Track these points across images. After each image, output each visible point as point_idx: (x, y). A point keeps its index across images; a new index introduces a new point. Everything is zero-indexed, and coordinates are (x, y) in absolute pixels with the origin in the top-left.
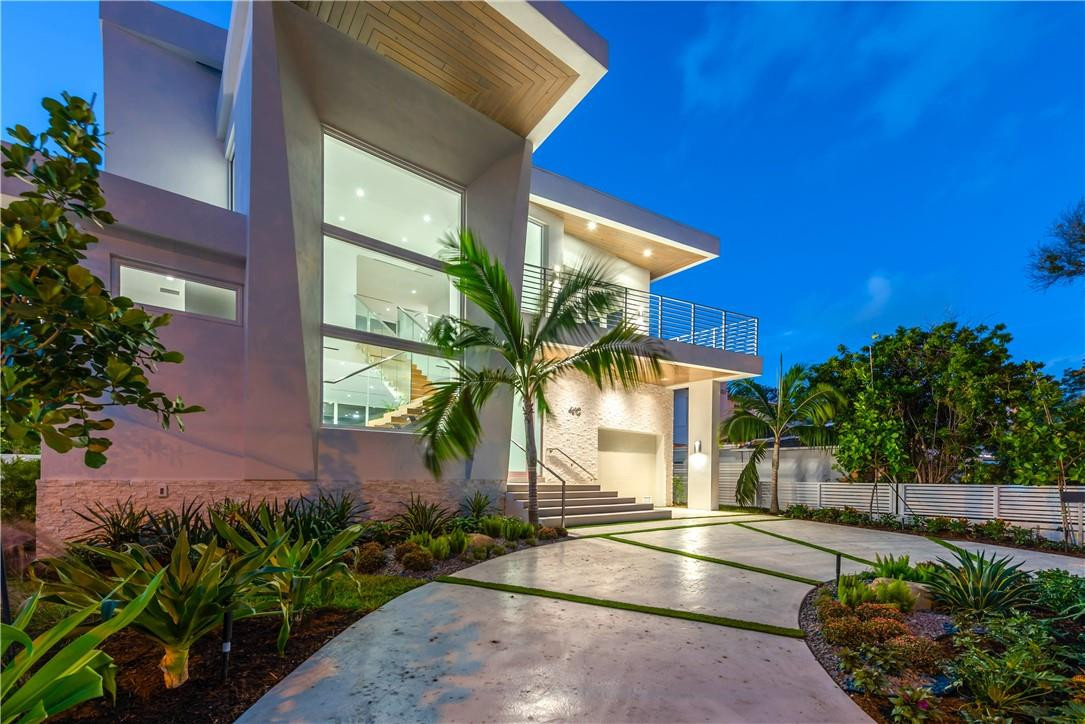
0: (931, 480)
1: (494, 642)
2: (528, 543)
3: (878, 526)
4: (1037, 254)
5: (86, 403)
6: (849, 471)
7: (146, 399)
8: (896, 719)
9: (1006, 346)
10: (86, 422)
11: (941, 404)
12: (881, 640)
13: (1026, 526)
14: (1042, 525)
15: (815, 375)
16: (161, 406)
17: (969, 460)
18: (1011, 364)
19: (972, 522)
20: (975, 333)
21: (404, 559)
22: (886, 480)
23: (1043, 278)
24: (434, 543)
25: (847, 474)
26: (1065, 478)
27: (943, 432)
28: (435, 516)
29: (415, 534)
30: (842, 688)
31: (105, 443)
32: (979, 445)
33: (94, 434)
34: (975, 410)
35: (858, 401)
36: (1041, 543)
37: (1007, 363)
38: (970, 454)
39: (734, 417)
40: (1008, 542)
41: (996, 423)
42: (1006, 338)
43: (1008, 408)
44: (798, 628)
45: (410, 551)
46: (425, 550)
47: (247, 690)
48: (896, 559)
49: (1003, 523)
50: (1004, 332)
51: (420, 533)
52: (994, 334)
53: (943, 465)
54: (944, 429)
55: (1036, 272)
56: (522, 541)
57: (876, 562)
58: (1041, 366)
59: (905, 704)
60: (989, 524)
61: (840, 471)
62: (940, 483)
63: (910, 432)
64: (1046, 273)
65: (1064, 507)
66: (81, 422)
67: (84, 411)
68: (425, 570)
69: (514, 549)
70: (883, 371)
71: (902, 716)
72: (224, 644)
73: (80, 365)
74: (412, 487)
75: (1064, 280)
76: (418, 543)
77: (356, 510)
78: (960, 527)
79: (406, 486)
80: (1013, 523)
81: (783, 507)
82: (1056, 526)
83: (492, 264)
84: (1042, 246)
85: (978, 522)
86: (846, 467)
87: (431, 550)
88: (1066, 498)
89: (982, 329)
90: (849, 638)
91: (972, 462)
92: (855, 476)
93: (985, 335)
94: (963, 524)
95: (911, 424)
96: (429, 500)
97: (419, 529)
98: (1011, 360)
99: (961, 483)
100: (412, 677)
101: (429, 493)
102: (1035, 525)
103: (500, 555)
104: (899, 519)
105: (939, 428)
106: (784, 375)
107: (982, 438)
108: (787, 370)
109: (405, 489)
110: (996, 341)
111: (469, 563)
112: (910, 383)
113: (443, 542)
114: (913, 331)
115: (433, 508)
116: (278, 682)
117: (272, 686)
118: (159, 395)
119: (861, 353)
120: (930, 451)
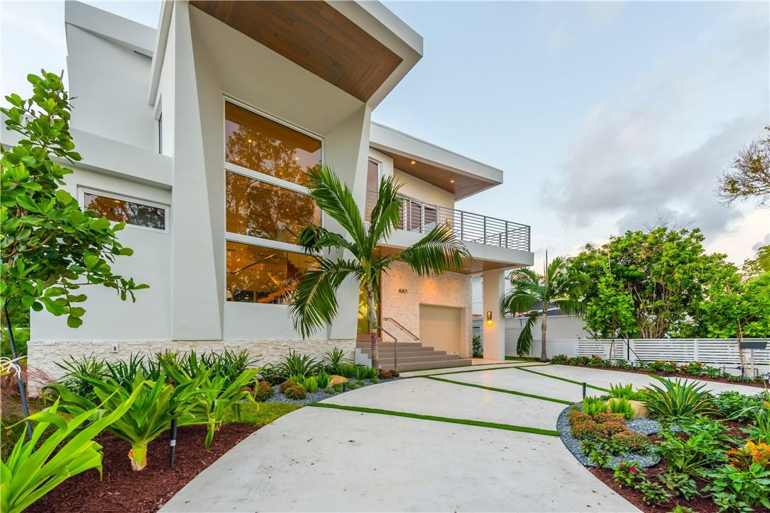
0: (651, 336)
1: (351, 441)
2: (371, 381)
3: (614, 368)
4: (722, 180)
5: (68, 284)
6: (595, 331)
7: (110, 281)
8: (616, 480)
9: (700, 243)
10: (68, 297)
11: (657, 284)
12: (610, 434)
13: (716, 366)
14: (727, 366)
15: (570, 265)
16: (120, 285)
17: (677, 322)
18: (704, 255)
19: (680, 365)
20: (680, 235)
21: (286, 391)
22: (621, 336)
23: (727, 197)
24: (307, 381)
25: (593, 333)
26: (741, 333)
27: (658, 303)
28: (306, 363)
29: (292, 375)
30: (583, 465)
31: (82, 311)
32: (683, 311)
33: (73, 305)
34: (680, 287)
35: (600, 283)
36: (725, 377)
37: (701, 255)
38: (678, 318)
39: (513, 295)
40: (703, 377)
41: (695, 296)
42: (700, 238)
43: (702, 285)
44: (556, 430)
45: (290, 387)
46: (301, 386)
47: (187, 471)
48: (624, 387)
49: (700, 364)
50: (699, 234)
51: (297, 375)
52: (692, 236)
53: (659, 326)
54: (660, 301)
55: (722, 193)
56: (368, 380)
57: (611, 390)
58: (725, 256)
59: (621, 470)
60: (691, 365)
61: (589, 331)
62: (658, 337)
63: (637, 304)
64: (728, 193)
65: (741, 353)
66: (64, 296)
67: (67, 289)
68: (301, 399)
69: (362, 385)
70: (617, 261)
71: (620, 478)
72: (172, 441)
73: (64, 258)
74: (289, 345)
75: (741, 197)
76: (296, 382)
77: (250, 361)
78: (672, 367)
79: (285, 344)
80: (707, 365)
81: (550, 356)
82: (737, 366)
83: (343, 190)
84: (726, 175)
85: (684, 364)
86: (592, 327)
87: (305, 385)
88: (743, 346)
89: (684, 232)
90: (589, 434)
91: (679, 323)
92: (599, 334)
93: (686, 236)
94: (673, 366)
95: (638, 298)
96: (301, 354)
97: (296, 373)
98: (704, 253)
99: (672, 338)
100: (297, 463)
101: (302, 349)
102: (722, 365)
103: (353, 389)
104: (629, 364)
105: (656, 301)
106: (548, 265)
107: (685, 306)
108: (550, 262)
109: (285, 346)
110: (694, 241)
111: (331, 394)
112: (636, 270)
113: (313, 380)
114: (638, 234)
115: (305, 359)
116: (207, 467)
117: (203, 469)
118: (119, 277)
119: (602, 249)
120: (651, 316)
